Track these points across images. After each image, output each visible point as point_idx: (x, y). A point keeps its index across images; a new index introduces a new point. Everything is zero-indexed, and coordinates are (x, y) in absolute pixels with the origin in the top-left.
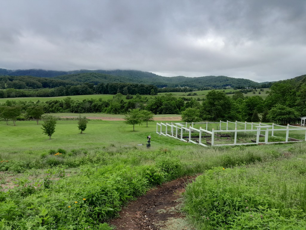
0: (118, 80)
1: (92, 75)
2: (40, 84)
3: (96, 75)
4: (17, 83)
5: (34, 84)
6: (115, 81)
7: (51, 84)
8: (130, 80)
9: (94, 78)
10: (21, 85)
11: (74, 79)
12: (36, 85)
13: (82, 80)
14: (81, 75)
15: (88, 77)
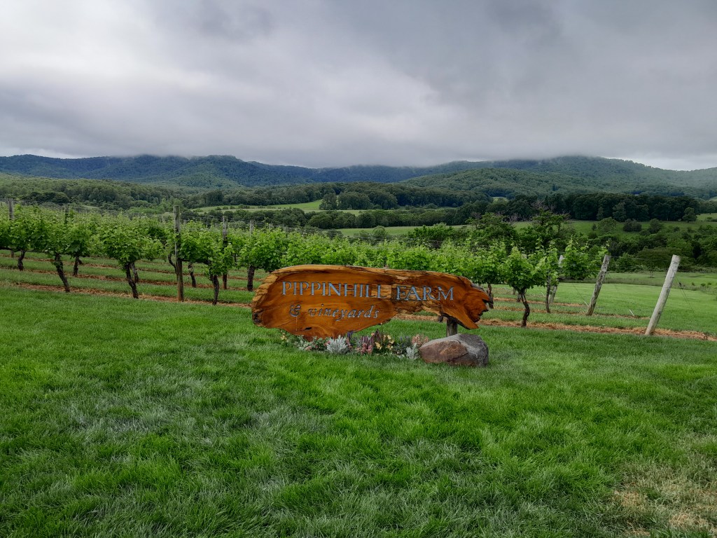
0: (547, 182)
1: (484, 173)
2: (392, 197)
3: (492, 174)
4: (357, 198)
5: (383, 198)
6: (539, 184)
7: (413, 198)
8: (576, 182)
9: (490, 180)
10: (362, 201)
11: (445, 184)
12: (386, 201)
13: (464, 185)
14: (461, 175)
15: (476, 180)
